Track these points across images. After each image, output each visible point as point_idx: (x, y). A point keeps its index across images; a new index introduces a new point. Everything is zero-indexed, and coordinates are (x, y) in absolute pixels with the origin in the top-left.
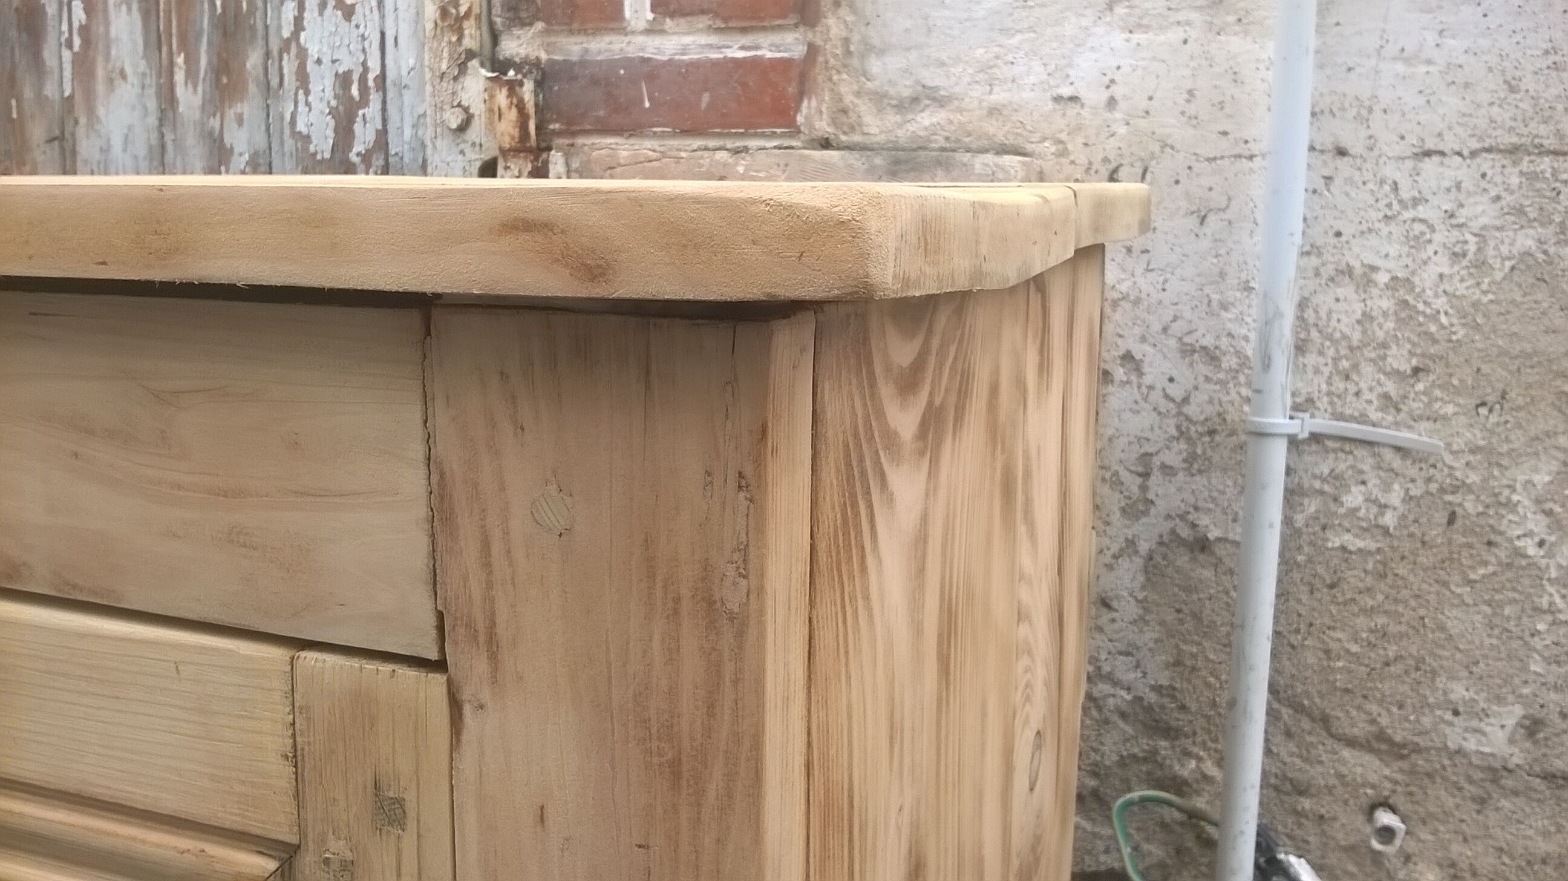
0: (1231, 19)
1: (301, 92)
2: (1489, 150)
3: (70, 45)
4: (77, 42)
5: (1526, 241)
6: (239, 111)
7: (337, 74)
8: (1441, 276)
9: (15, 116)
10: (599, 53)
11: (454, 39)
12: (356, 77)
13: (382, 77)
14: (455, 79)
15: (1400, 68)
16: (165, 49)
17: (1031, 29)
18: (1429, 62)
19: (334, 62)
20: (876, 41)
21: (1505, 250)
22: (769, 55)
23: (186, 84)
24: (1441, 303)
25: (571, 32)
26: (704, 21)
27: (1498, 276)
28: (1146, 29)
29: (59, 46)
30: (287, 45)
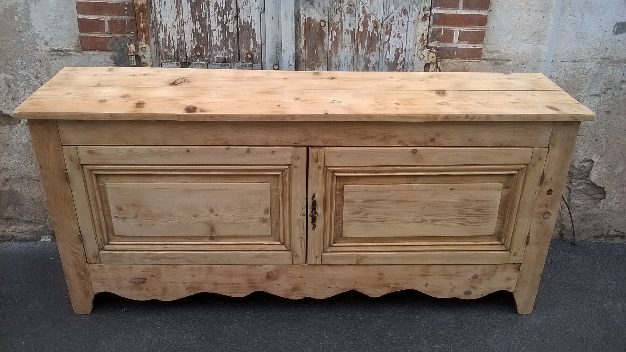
1: (388, 51)
2: (570, 61)
3: (331, 40)
4: (334, 40)
5: (573, 72)
6: (373, 54)
7: (396, 48)
8: (562, 77)
9: (316, 53)
10: (448, 46)
11: (422, 44)
12: (400, 49)
13: (405, 49)
14: (422, 50)
15: (561, 50)
16: (356, 42)
17: (513, 43)
18: (564, 50)
19: (396, 46)
21: (570, 74)
22: (477, 48)
24: (562, 80)
25: (443, 43)
26: (467, 42)
27: (569, 77)
28: (529, 44)
29: (328, 40)
30: (385, 43)
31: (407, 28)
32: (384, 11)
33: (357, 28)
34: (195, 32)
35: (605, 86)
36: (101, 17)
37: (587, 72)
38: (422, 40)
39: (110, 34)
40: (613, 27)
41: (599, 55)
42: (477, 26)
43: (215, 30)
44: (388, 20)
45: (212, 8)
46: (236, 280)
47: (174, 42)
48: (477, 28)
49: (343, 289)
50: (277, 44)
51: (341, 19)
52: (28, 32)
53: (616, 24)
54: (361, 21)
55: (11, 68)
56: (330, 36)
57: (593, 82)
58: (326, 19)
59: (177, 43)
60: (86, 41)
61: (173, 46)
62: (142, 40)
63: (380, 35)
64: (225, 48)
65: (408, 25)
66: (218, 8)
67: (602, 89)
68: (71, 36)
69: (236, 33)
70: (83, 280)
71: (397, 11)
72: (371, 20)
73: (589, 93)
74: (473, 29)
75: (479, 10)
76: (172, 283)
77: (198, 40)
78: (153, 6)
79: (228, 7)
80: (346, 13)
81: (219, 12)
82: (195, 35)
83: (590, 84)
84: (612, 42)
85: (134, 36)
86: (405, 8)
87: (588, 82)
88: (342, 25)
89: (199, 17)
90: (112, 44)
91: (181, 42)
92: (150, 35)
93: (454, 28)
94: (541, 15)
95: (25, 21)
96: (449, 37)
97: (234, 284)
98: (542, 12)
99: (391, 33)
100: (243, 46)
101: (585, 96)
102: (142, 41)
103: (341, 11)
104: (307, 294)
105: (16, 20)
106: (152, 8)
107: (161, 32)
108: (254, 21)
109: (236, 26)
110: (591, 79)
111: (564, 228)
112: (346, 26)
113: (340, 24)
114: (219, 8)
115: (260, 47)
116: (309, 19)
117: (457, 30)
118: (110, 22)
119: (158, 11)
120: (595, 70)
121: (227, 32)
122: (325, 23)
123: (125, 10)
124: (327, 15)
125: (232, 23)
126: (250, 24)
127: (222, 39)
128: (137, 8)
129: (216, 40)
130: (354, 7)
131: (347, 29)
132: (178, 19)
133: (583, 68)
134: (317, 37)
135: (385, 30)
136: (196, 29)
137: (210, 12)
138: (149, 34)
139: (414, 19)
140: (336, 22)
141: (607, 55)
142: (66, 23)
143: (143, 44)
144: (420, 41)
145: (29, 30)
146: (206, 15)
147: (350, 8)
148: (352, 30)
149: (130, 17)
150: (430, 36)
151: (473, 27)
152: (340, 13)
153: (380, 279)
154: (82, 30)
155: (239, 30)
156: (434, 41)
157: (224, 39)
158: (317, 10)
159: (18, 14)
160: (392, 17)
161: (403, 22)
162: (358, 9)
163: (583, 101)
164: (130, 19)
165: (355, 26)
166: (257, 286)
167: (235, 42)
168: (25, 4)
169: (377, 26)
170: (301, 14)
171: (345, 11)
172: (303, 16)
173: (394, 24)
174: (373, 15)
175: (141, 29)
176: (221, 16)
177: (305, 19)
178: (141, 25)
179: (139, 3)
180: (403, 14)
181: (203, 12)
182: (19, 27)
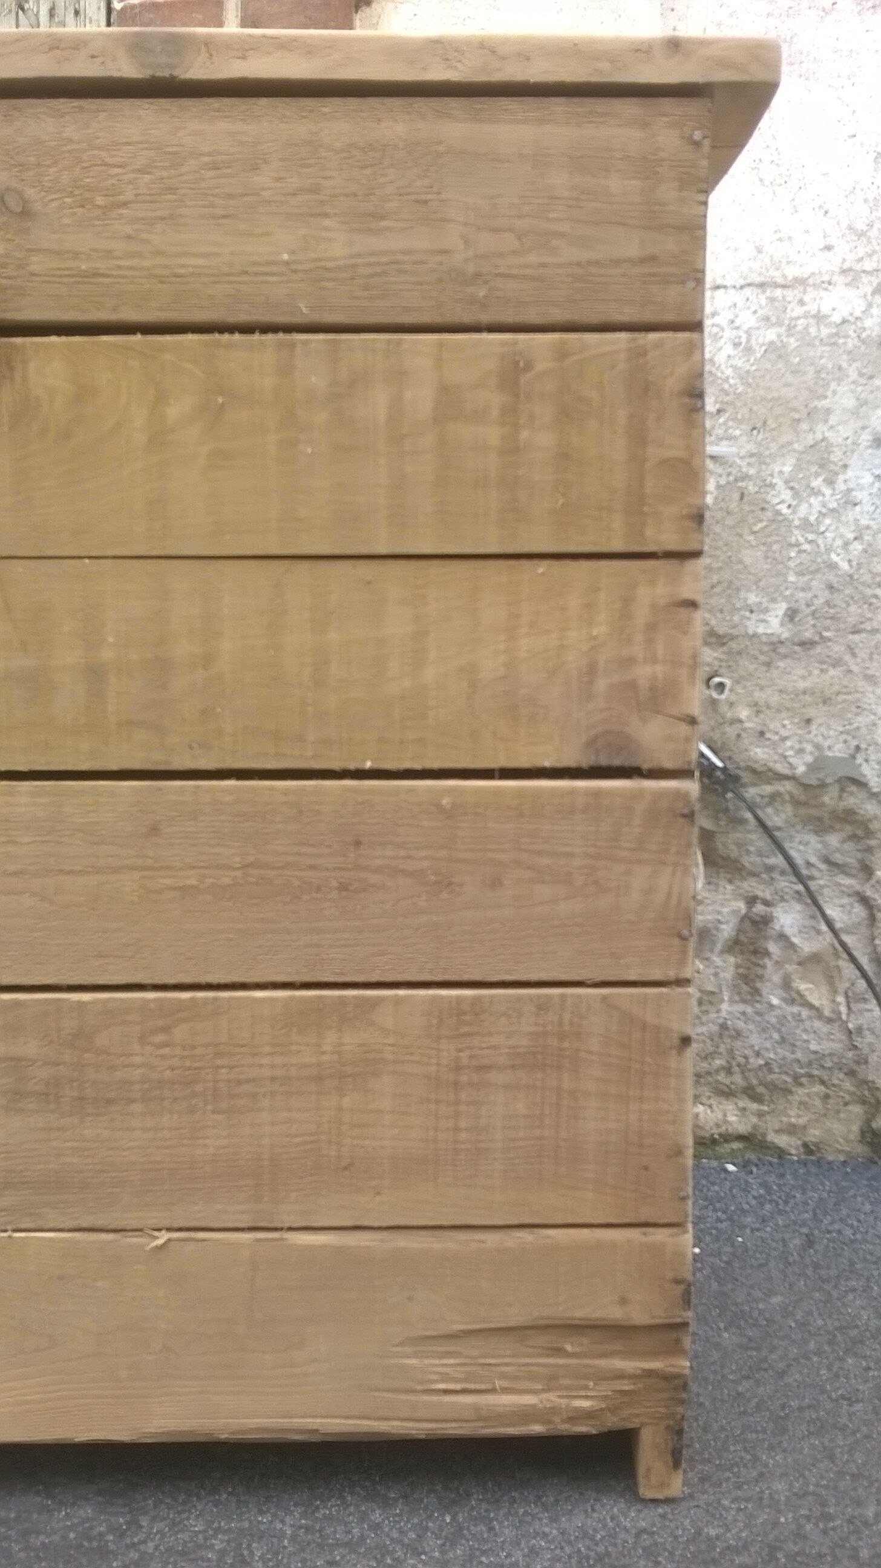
2: (749, 285)
5: (771, 335)
8: (729, 356)
21: (761, 340)
24: (729, 372)
27: (759, 355)
37: (837, 334)
73: (864, 428)
83: (860, 389)
87: (851, 379)
101: (849, 442)
110: (858, 364)
120: (868, 323)
133: (814, 316)
163: (845, 466)
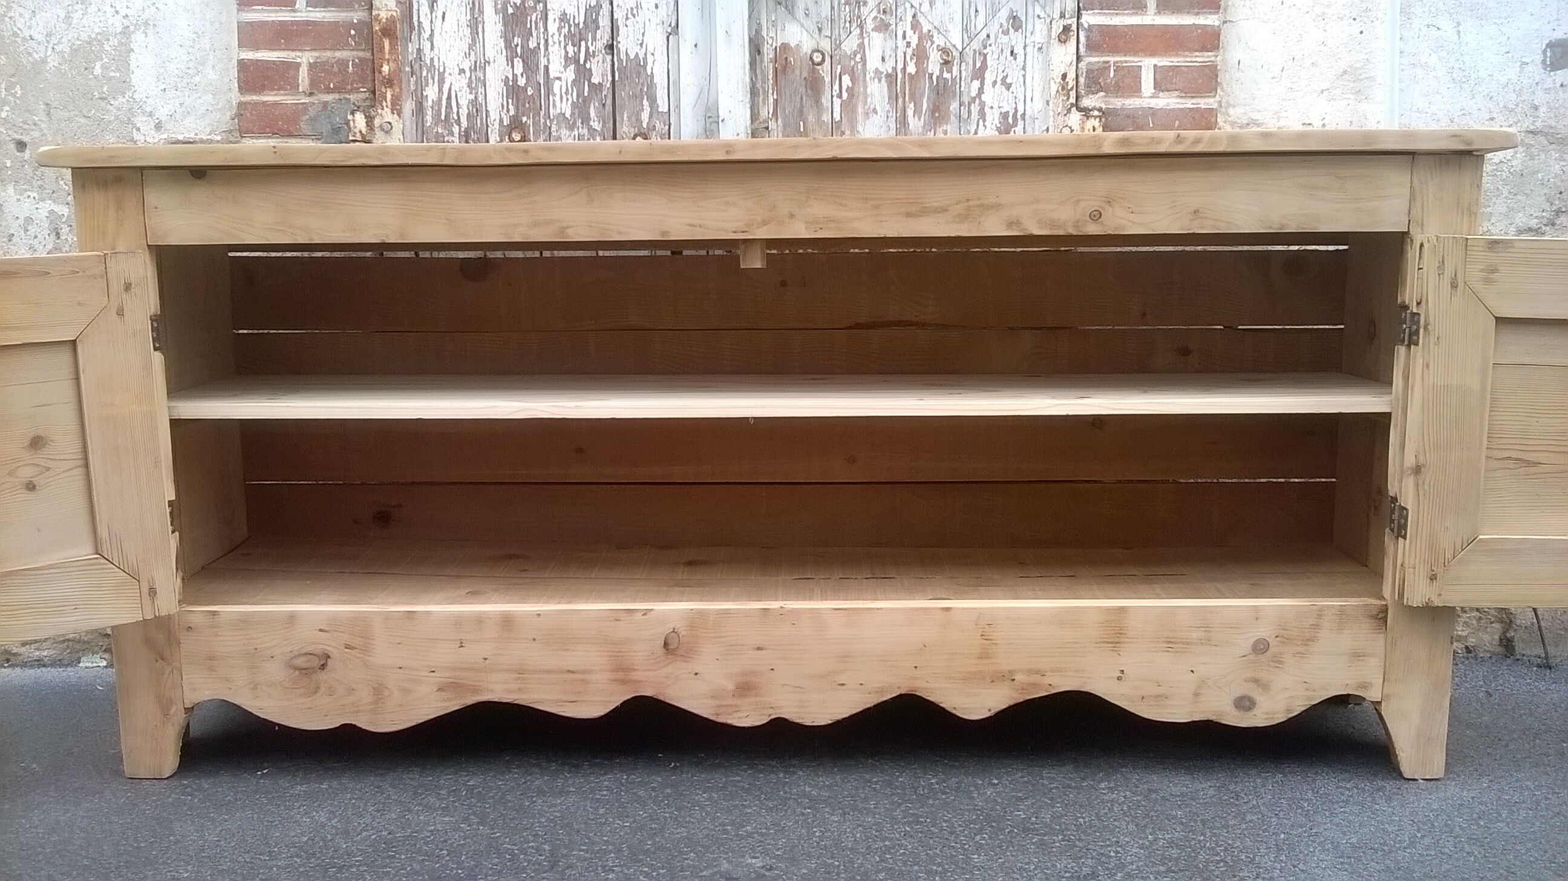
0: (1364, 97)
1: (981, 121)
3: (840, 96)
4: (845, 95)
6: (945, 128)
7: (1001, 113)
9: (802, 130)
10: (1130, 105)
11: (1065, 98)
12: (1011, 114)
13: (1024, 114)
14: (1065, 115)
15: (1417, 114)
16: (900, 101)
17: (1294, 99)
18: (1426, 113)
19: (999, 107)
20: (1232, 103)
22: (1203, 107)
23: (914, 116)
25: (1117, 97)
26: (1177, 93)
28: (1335, 100)
29: (832, 96)
30: (973, 99)
31: (1025, 62)
32: (965, 23)
33: (900, 66)
34: (511, 83)
35: (1549, 204)
36: (293, 54)
37: (1496, 170)
38: (1063, 88)
39: (311, 94)
40: (1540, 52)
41: (1519, 124)
42: (1197, 54)
43: (559, 79)
44: (976, 45)
45: (553, 27)
46: (577, 658)
47: (460, 110)
48: (1200, 58)
49: (881, 691)
50: (708, 109)
51: (861, 46)
52: (121, 99)
53: (1547, 45)
54: (911, 49)
55: (67, 188)
56: (836, 87)
57: (1515, 195)
58: (826, 45)
59: (467, 111)
60: (251, 115)
61: (456, 118)
62: (384, 104)
63: (958, 81)
64: (582, 123)
65: (1025, 55)
66: (567, 25)
67: (1544, 214)
68: (219, 107)
69: (608, 85)
70: (160, 661)
71: (996, 23)
72: (935, 46)
74: (1189, 60)
75: (1198, 14)
76: (400, 668)
77: (517, 103)
78: (416, 24)
79: (592, 23)
80: (872, 30)
81: (570, 36)
82: (511, 91)
83: (1509, 201)
84: (1547, 91)
85: (367, 98)
86: (1015, 14)
87: (1504, 196)
88: (864, 60)
89: (522, 47)
90: (313, 120)
91: (477, 109)
92: (405, 93)
93: (1139, 59)
94: (1355, 28)
95: (118, 74)
96: (1129, 83)
97: (572, 672)
98: (1354, 19)
99: (985, 76)
100: (625, 118)
102: (385, 108)
103: (861, 26)
104: (780, 708)
105: (98, 70)
106: (412, 28)
107: (430, 86)
108: (653, 54)
109: (609, 68)
110: (1509, 187)
111: (1511, 621)
112: (873, 62)
113: (859, 56)
114: (570, 27)
115: (666, 116)
116: (785, 47)
117: (1148, 65)
118: (312, 66)
119: (426, 35)
120: (1514, 163)
121: (586, 83)
122: (823, 55)
123: (350, 36)
124: (827, 36)
125: (601, 61)
126: (642, 63)
127: (575, 100)
128: (377, 28)
129: (561, 102)
130: (892, 15)
131: (877, 69)
132: (472, 53)
134: (804, 90)
135: (971, 67)
136: (515, 76)
137: (549, 37)
138: (401, 89)
139: (1039, 37)
140: (849, 53)
141: (1539, 124)
142: (209, 77)
143: (385, 115)
144: (1058, 91)
145: (123, 94)
146: (539, 44)
147: (883, 17)
148: (890, 71)
149: (361, 54)
150: (1082, 80)
151: (1187, 56)
152: (858, 30)
153: (984, 655)
154: (245, 86)
155: (617, 79)
156: (1093, 94)
157: (580, 100)
158: (802, 26)
159: (104, 56)
160: (985, 37)
161: (1012, 47)
162: (901, 19)
164: (360, 59)
165: (896, 61)
166: (636, 678)
167: (607, 108)
168: (123, 33)
169: (950, 59)
170: (765, 36)
171: (870, 25)
172: (770, 42)
173: (990, 53)
174: (939, 32)
175: (384, 77)
176: (574, 45)
177: (774, 47)
178: (383, 69)
179: (383, 15)
180: (1011, 29)
181: (532, 36)
182: (102, 87)
